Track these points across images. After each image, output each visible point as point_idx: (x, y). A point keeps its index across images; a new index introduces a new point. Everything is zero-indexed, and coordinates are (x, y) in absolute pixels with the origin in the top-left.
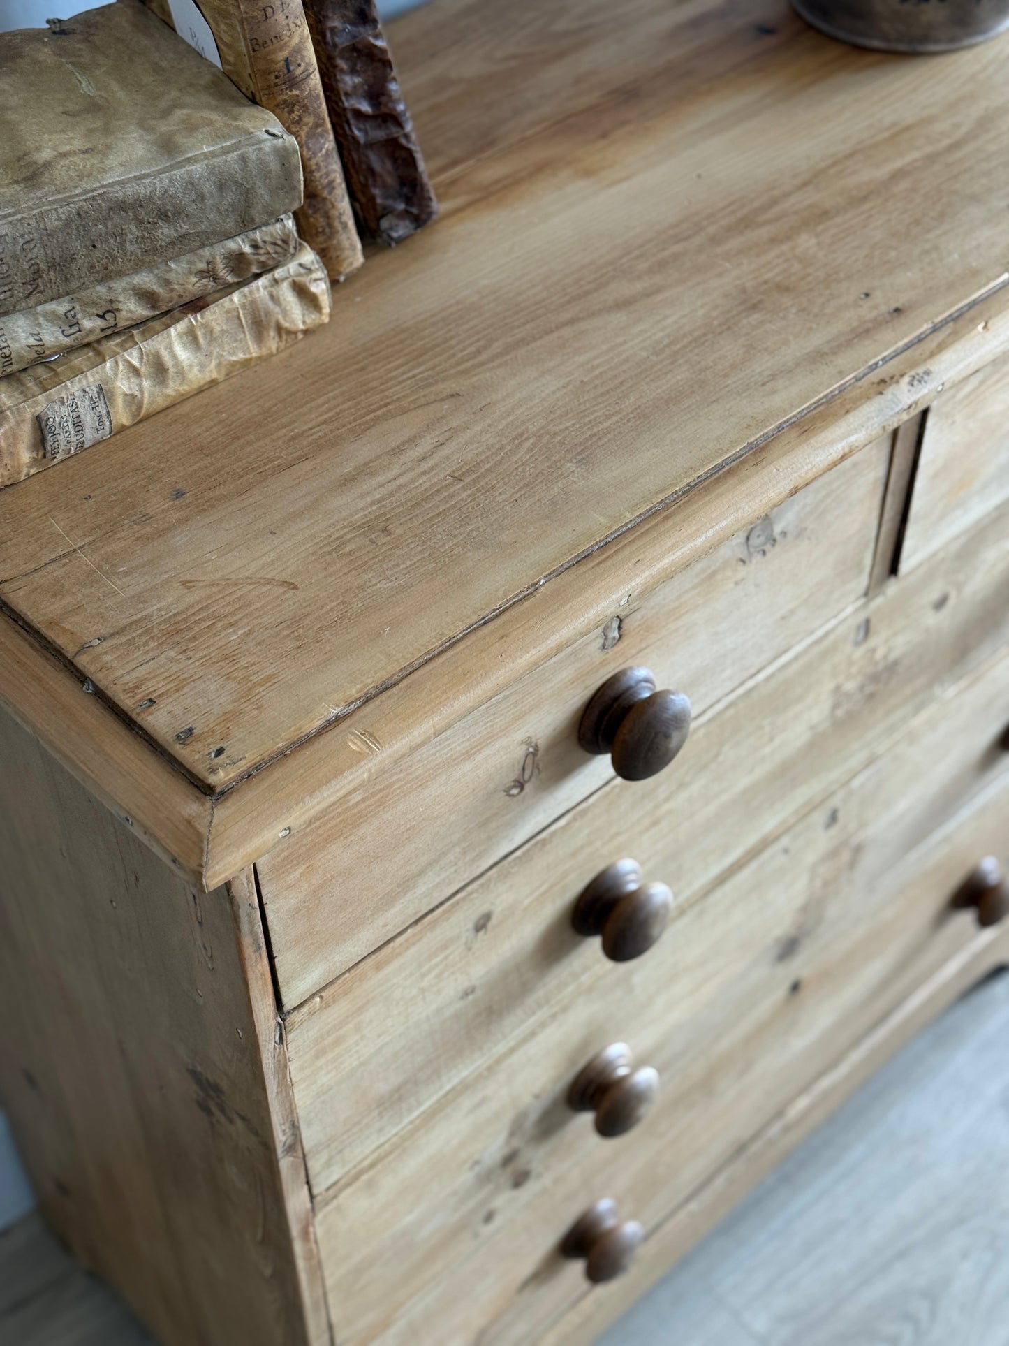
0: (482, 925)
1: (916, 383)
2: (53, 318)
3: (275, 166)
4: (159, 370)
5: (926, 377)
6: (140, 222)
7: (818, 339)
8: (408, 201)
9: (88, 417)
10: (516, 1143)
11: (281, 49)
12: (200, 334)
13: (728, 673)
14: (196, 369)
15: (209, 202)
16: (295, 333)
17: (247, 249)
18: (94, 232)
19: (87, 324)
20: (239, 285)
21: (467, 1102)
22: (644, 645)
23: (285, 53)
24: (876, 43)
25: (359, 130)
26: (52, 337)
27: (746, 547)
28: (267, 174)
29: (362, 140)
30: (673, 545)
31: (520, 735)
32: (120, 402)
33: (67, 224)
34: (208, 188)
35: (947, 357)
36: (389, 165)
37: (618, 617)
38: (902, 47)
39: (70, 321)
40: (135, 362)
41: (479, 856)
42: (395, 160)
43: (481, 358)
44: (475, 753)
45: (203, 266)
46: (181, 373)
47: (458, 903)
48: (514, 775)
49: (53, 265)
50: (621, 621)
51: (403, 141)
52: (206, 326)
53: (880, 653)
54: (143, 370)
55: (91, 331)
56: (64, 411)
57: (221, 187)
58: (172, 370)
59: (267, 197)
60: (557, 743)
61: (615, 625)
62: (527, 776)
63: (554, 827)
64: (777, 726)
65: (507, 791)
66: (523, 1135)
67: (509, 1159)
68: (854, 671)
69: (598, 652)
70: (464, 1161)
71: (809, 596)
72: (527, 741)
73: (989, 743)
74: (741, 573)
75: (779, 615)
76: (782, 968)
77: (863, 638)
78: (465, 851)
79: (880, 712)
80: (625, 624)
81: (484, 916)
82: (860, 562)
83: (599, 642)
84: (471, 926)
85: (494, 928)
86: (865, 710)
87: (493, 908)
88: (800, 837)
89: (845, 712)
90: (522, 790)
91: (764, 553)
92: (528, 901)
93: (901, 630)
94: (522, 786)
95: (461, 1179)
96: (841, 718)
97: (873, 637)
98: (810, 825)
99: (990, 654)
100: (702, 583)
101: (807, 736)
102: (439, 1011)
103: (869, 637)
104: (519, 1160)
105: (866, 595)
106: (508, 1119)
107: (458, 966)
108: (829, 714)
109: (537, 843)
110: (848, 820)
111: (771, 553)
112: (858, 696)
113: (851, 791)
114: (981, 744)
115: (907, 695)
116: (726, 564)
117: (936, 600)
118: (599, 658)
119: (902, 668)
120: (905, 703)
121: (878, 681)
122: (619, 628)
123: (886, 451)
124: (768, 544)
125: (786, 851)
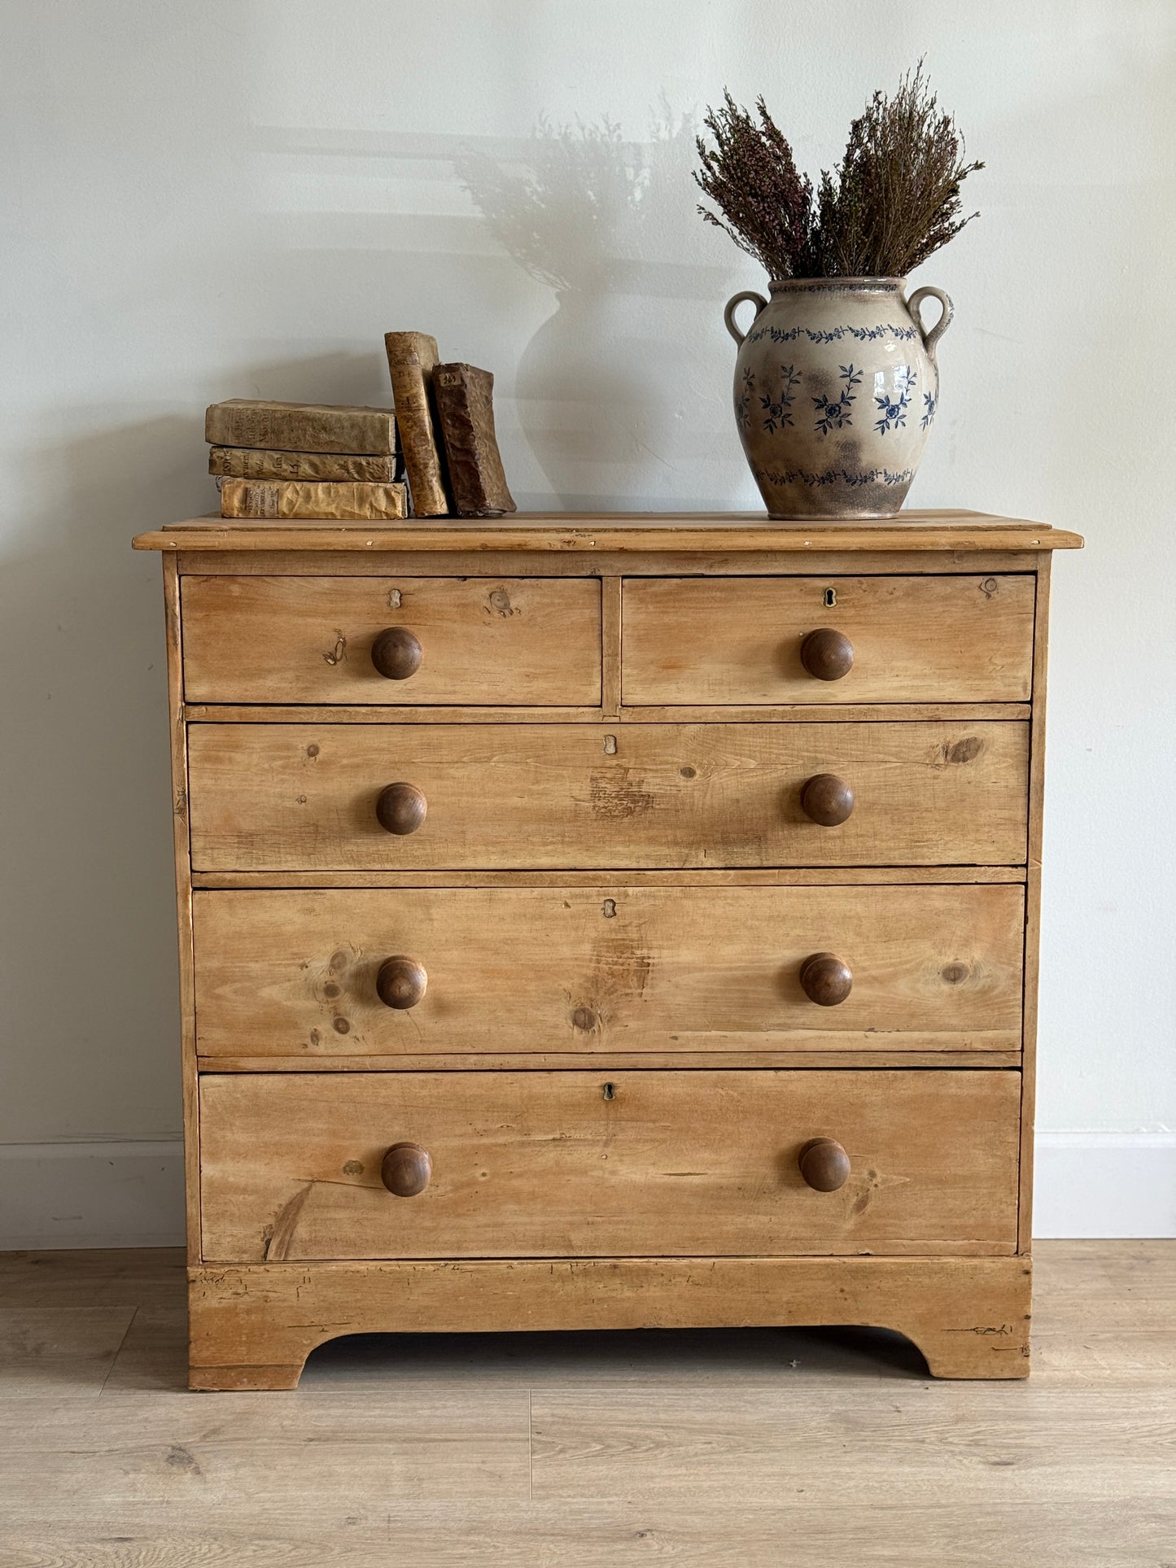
0: (313, 751)
1: (579, 535)
2: (271, 458)
3: (378, 426)
4: (308, 497)
5: (586, 536)
6: (314, 428)
8: (473, 495)
9: (268, 499)
10: (336, 978)
11: (406, 392)
12: (332, 491)
14: (325, 504)
15: (346, 431)
16: (380, 512)
17: (364, 463)
18: (293, 425)
19: (285, 466)
20: (359, 481)
21: (300, 899)
23: (408, 395)
25: (453, 453)
26: (268, 466)
27: (489, 602)
28: (373, 428)
31: (335, 624)
32: (285, 500)
33: (284, 417)
34: (347, 424)
36: (467, 476)
37: (398, 590)
39: (278, 463)
40: (298, 488)
41: (306, 689)
42: (470, 474)
44: (306, 616)
45: (342, 463)
46: (317, 502)
47: (291, 712)
48: (331, 649)
49: (273, 432)
50: (401, 595)
51: (473, 464)
52: (336, 488)
53: (632, 777)
54: (300, 493)
55: (285, 470)
56: (258, 491)
57: (352, 426)
58: (313, 499)
59: (372, 439)
60: (358, 648)
61: (397, 595)
62: (338, 655)
63: (358, 709)
64: (541, 773)
65: (326, 657)
66: (342, 975)
67: (331, 991)
68: (608, 775)
69: (385, 605)
70: (296, 954)
71: (547, 673)
72: (339, 632)
73: (784, 968)
74: (487, 619)
75: (523, 670)
76: (581, 1037)
77: (613, 751)
78: (298, 678)
79: (643, 834)
80: (404, 597)
81: (313, 746)
82: (589, 675)
83: (386, 598)
84: (306, 748)
85: (321, 763)
86: (626, 820)
87: (319, 745)
88: (578, 901)
89: (605, 807)
90: (335, 664)
91: (504, 616)
92: (345, 761)
93: (650, 770)
94: (335, 660)
95: (293, 969)
96: (603, 810)
97: (623, 758)
98: (588, 897)
99: (759, 865)
100: (458, 606)
101: (568, 803)
102: (282, 796)
103: (618, 755)
104: (338, 1000)
105: (601, 706)
106: (331, 948)
107: (296, 772)
108: (589, 797)
109: (345, 711)
110: (627, 922)
111: (509, 618)
112: (616, 801)
113: (627, 895)
114: (773, 960)
115: (669, 838)
116: (475, 605)
117: (682, 766)
118: (386, 610)
119: (657, 807)
120: (667, 844)
121: (634, 802)
122: (400, 599)
123: (597, 601)
124: (506, 610)
125: (567, 905)
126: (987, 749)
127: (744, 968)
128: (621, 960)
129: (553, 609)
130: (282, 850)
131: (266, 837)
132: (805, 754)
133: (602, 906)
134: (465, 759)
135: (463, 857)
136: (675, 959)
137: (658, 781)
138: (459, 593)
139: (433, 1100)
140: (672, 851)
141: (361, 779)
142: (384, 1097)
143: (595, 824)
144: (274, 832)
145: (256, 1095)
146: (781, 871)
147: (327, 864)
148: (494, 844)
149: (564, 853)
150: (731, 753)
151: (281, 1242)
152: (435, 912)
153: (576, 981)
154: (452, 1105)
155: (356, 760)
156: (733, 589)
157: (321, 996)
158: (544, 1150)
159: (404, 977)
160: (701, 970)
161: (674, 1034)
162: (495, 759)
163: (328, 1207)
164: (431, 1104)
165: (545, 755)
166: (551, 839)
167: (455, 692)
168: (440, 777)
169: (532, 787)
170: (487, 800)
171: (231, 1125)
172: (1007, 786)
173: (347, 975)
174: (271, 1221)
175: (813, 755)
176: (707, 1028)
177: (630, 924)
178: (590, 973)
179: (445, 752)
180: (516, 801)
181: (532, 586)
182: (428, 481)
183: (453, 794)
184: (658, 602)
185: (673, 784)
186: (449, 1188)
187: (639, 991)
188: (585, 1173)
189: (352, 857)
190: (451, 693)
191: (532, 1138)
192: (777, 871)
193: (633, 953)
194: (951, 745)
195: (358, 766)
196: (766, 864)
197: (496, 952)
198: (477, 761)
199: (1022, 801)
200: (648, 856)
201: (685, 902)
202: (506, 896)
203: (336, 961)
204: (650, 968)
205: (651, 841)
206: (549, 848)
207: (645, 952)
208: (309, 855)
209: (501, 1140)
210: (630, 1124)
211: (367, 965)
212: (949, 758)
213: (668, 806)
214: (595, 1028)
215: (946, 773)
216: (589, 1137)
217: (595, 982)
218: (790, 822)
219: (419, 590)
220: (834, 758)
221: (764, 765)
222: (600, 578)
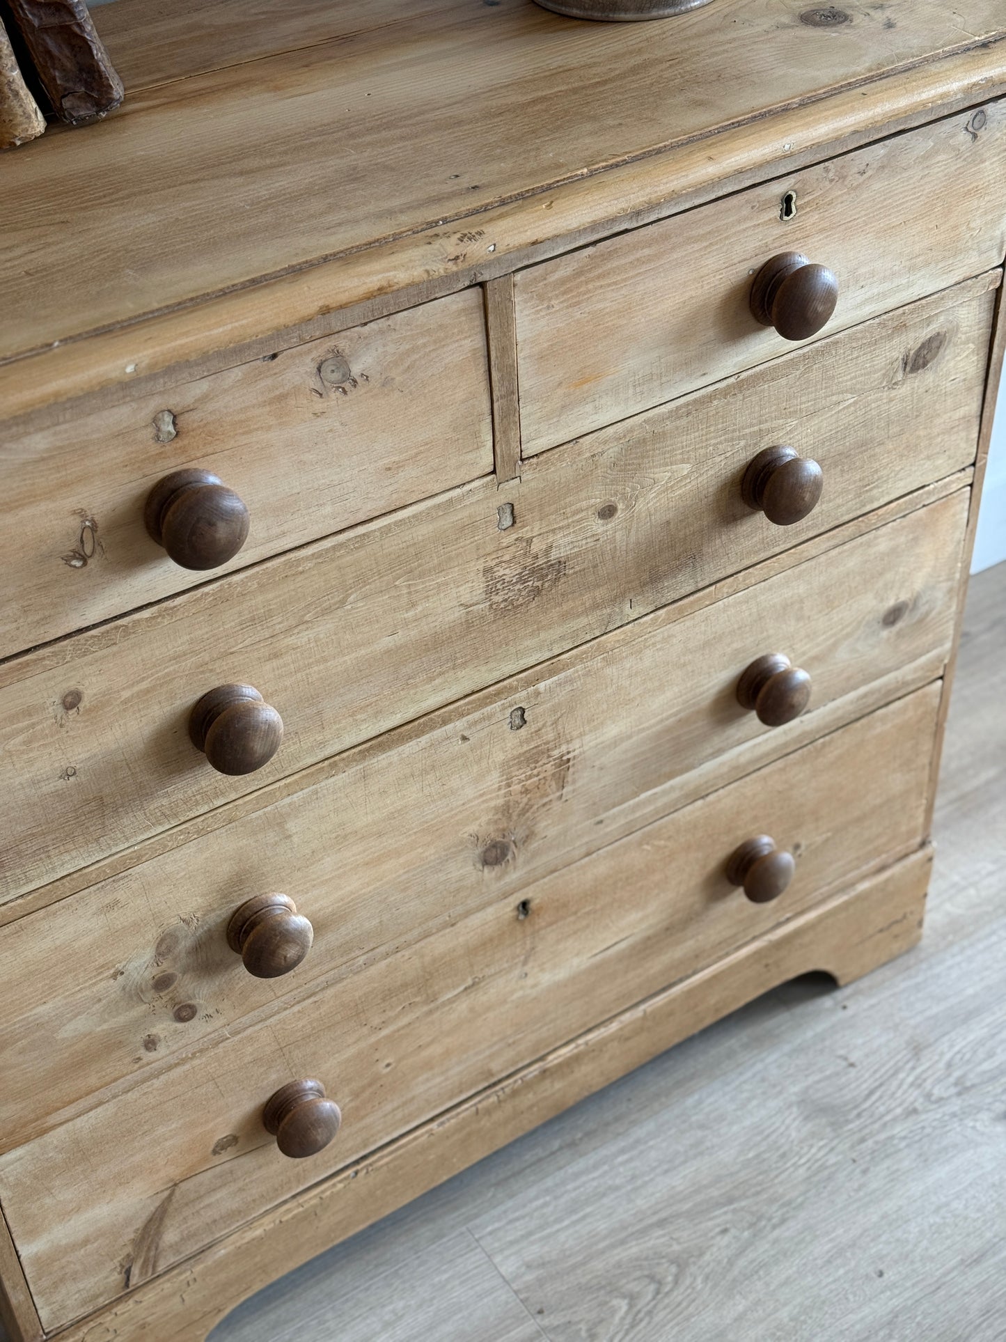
0: (72, 701)
1: (466, 239)
5: (477, 237)
7: (396, 202)
8: (88, 85)
10: (167, 966)
13: (328, 509)
21: (94, 899)
22: (210, 450)
24: (575, 12)
25: (33, 15)
27: (318, 379)
29: (36, 23)
30: (189, 331)
31: (71, 502)
35: (504, 224)
36: (67, 52)
37: (169, 411)
38: (597, 15)
41: (44, 620)
42: (72, 47)
43: (104, 200)
44: (17, 507)
47: (27, 664)
48: (73, 544)
50: (175, 417)
51: (76, 29)
53: (537, 546)
60: (118, 523)
61: (168, 418)
62: (88, 550)
63: (136, 616)
64: (416, 592)
65: (67, 560)
66: (175, 960)
67: (162, 983)
68: (507, 558)
69: (151, 442)
70: (102, 966)
71: (417, 454)
72: (81, 513)
73: (721, 692)
74: (319, 405)
75: (381, 463)
76: (493, 874)
77: (510, 523)
78: (25, 610)
79: (555, 613)
80: (180, 421)
81: (71, 693)
82: (476, 435)
83: (150, 431)
84: (58, 700)
85: (88, 711)
86: (533, 604)
87: (80, 688)
88: (479, 727)
89: (506, 600)
90: (85, 564)
91: (345, 392)
92: (126, 694)
93: (560, 528)
94: (84, 559)
95: (103, 984)
96: (502, 606)
97: (524, 526)
98: (489, 717)
99: (694, 589)
100: (271, 402)
101: (459, 613)
102: (35, 783)
103: (518, 525)
104: (176, 988)
105: (494, 472)
106: (152, 934)
107: (50, 740)
108: (484, 596)
109: (117, 628)
110: (540, 724)
111: (353, 394)
112: (519, 586)
113: (538, 694)
114: (708, 689)
115: (587, 604)
116: (296, 390)
117: (600, 507)
118: (154, 448)
119: (571, 571)
120: (586, 612)
121: (542, 578)
122: (174, 424)
123: (478, 322)
124: (347, 383)
125: (464, 738)
126: (950, 341)
127: (675, 714)
128: (535, 772)
129: (417, 356)
130: (52, 853)
131: (23, 847)
132: (747, 431)
133: (509, 720)
134: (307, 618)
135: (322, 744)
136: (599, 740)
137: (569, 539)
138: (269, 382)
139: (315, 1024)
140: (591, 619)
141: (156, 707)
142: (251, 1054)
143: (494, 627)
144: (33, 835)
145: (77, 1142)
146: (718, 585)
147: (127, 839)
148: (363, 709)
149: (457, 679)
150: (660, 465)
151: (146, 1262)
152: (292, 826)
153: (484, 819)
154: (338, 1017)
155: (144, 685)
156: (665, 237)
157: (151, 994)
158: (454, 1005)
159: (288, 942)
160: (630, 737)
161: (598, 818)
162: (351, 598)
163: (201, 1197)
164: (314, 1028)
165: (420, 566)
166: (438, 670)
167: (284, 534)
168: (276, 656)
169: (406, 615)
170: (346, 658)
171: (48, 1189)
172: (965, 380)
173: (183, 955)
174: (129, 1249)
175: (756, 428)
176: (636, 794)
177: (544, 725)
178: (501, 801)
179: (276, 619)
180: (386, 642)
181: (381, 332)
182: (9, 83)
183: (298, 671)
184: (564, 293)
185: (589, 534)
186: (348, 1100)
187: (558, 794)
188: (505, 1002)
189: (163, 814)
190: (278, 537)
191: (441, 1000)
192: (712, 588)
193: (549, 756)
194: (912, 352)
195: (147, 691)
196: (701, 585)
197: (380, 835)
198: (326, 611)
199: (979, 389)
200: (562, 638)
201: (608, 671)
202: (384, 763)
203: (163, 947)
204: (570, 764)
205: (565, 617)
206: (438, 681)
207: (564, 748)
208: (97, 840)
209: (404, 1021)
210: (549, 929)
211: (209, 930)
212: (908, 369)
213: (585, 565)
214: (509, 857)
215: (904, 390)
216: (506, 965)
217: (506, 810)
218: (729, 523)
219: (204, 399)
220: (781, 422)
221: (700, 463)
222: (482, 285)
